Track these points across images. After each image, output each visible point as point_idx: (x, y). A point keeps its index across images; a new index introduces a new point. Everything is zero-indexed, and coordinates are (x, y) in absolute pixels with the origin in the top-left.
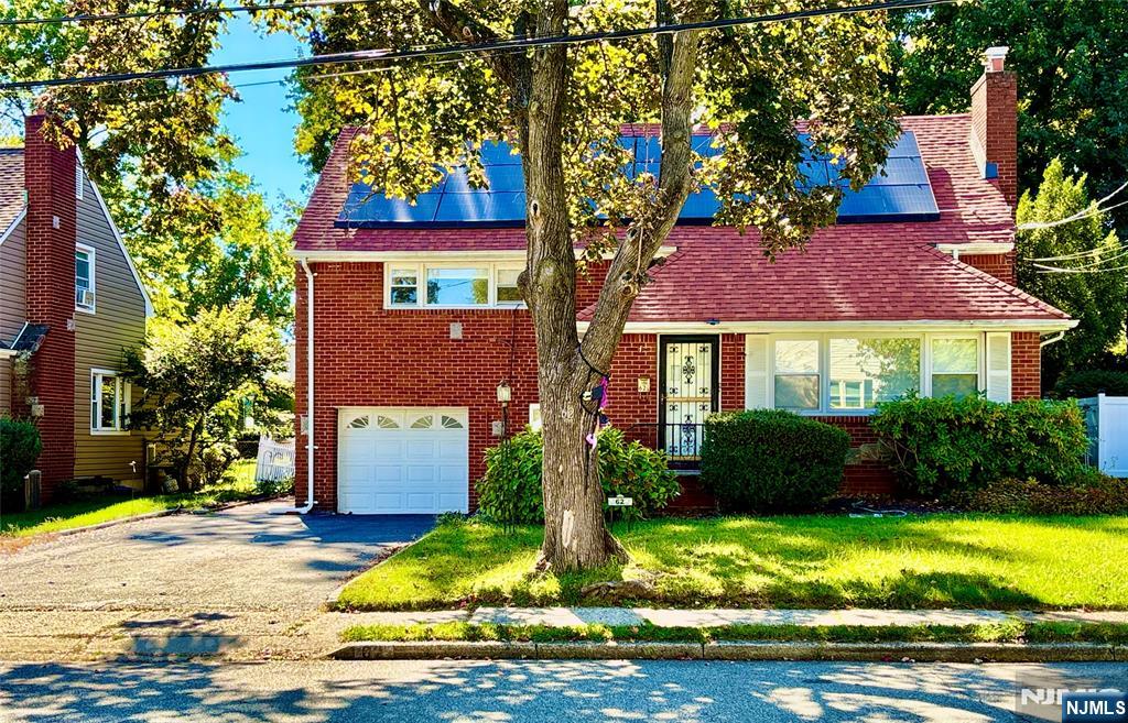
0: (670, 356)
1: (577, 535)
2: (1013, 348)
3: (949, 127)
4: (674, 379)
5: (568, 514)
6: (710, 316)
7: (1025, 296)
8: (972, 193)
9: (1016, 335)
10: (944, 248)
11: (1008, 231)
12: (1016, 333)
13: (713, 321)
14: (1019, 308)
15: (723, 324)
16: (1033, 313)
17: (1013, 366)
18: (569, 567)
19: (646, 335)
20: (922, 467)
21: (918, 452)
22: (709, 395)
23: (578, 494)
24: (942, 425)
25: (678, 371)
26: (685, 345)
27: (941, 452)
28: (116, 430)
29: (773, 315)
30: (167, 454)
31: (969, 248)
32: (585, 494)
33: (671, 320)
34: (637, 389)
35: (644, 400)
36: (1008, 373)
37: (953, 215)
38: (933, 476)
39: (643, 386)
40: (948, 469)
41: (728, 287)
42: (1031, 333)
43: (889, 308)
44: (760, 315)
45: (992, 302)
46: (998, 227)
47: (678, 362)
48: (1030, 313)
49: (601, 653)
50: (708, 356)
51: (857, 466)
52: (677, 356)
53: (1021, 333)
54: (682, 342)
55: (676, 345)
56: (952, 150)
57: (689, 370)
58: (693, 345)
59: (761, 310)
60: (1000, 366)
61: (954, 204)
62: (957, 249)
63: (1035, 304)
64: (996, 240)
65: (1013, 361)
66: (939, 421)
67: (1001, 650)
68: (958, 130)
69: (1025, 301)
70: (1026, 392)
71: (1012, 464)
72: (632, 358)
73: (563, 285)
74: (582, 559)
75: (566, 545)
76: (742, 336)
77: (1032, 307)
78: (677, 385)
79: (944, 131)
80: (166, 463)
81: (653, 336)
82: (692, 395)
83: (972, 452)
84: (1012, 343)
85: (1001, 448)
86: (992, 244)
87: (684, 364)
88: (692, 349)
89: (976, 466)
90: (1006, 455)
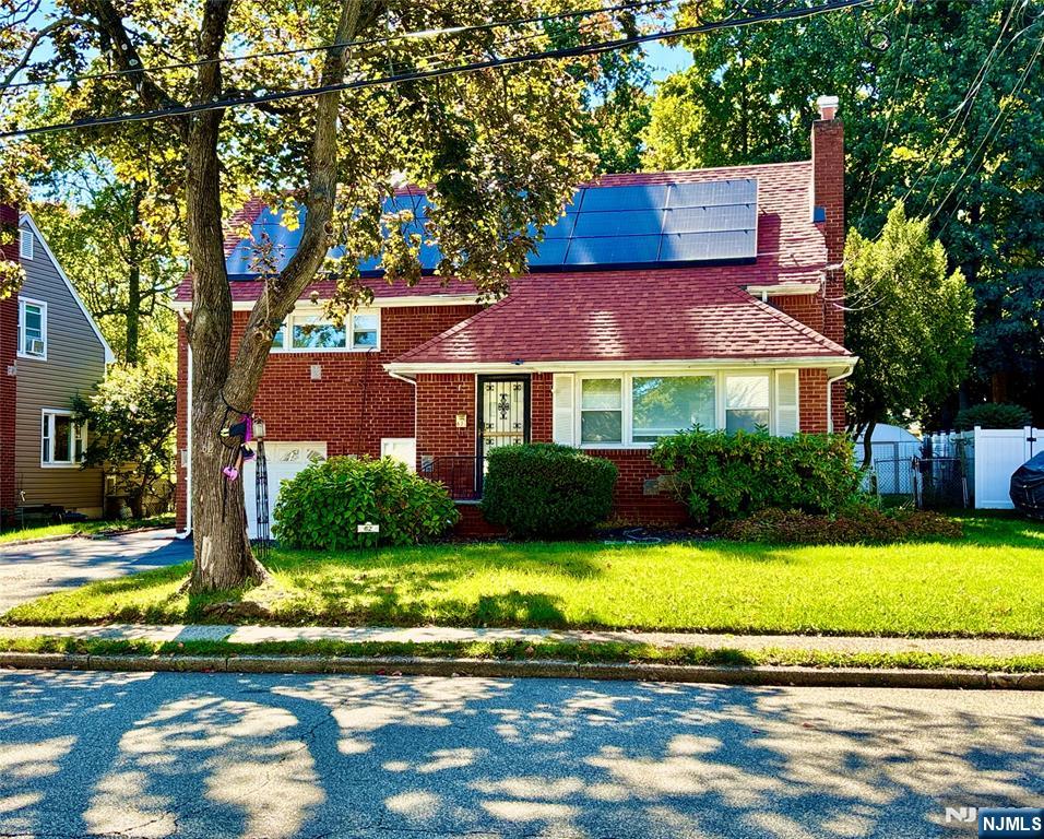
0: (486, 393)
1: (214, 558)
2: (801, 384)
3: (795, 174)
4: (491, 416)
5: (206, 540)
6: (518, 356)
7: (814, 334)
8: (796, 236)
9: (804, 372)
10: (753, 289)
11: (818, 272)
12: (804, 370)
13: (518, 361)
14: (804, 346)
15: (527, 364)
16: (817, 350)
17: (801, 401)
18: (206, 589)
19: (464, 374)
20: (696, 497)
21: (693, 484)
22: (521, 430)
23: (216, 522)
24: (712, 458)
25: (494, 408)
26: (500, 384)
27: (712, 483)
28: (72, 463)
29: (574, 355)
30: (122, 485)
31: (776, 290)
32: (223, 521)
33: (482, 361)
34: (454, 425)
35: (463, 434)
36: (796, 408)
37: (771, 258)
38: (704, 506)
39: (461, 422)
40: (717, 499)
41: (543, 330)
42: (818, 370)
43: (682, 348)
44: (563, 355)
45: (780, 340)
46: (810, 268)
47: (493, 400)
48: (813, 350)
49: (142, 665)
50: (521, 394)
51: (655, 496)
52: (492, 396)
53: (808, 370)
54: (497, 381)
55: (493, 384)
56: (791, 196)
57: (504, 407)
58: (507, 384)
59: (565, 351)
60: (786, 401)
61: (776, 247)
62: (765, 291)
63: (821, 342)
64: (804, 281)
65: (801, 397)
66: (709, 453)
67: (479, 664)
68: (802, 177)
69: (812, 339)
70: (814, 426)
71: (778, 495)
72: (452, 396)
73: (215, 332)
74: (216, 581)
75: (204, 568)
76: (549, 376)
77: (818, 345)
78: (493, 421)
79: (789, 178)
80: (123, 493)
81: (472, 375)
82: (507, 430)
83: (740, 484)
84: (800, 379)
85: (769, 480)
86: (799, 285)
87: (499, 402)
88: (507, 387)
89: (745, 496)
90: (774, 485)
